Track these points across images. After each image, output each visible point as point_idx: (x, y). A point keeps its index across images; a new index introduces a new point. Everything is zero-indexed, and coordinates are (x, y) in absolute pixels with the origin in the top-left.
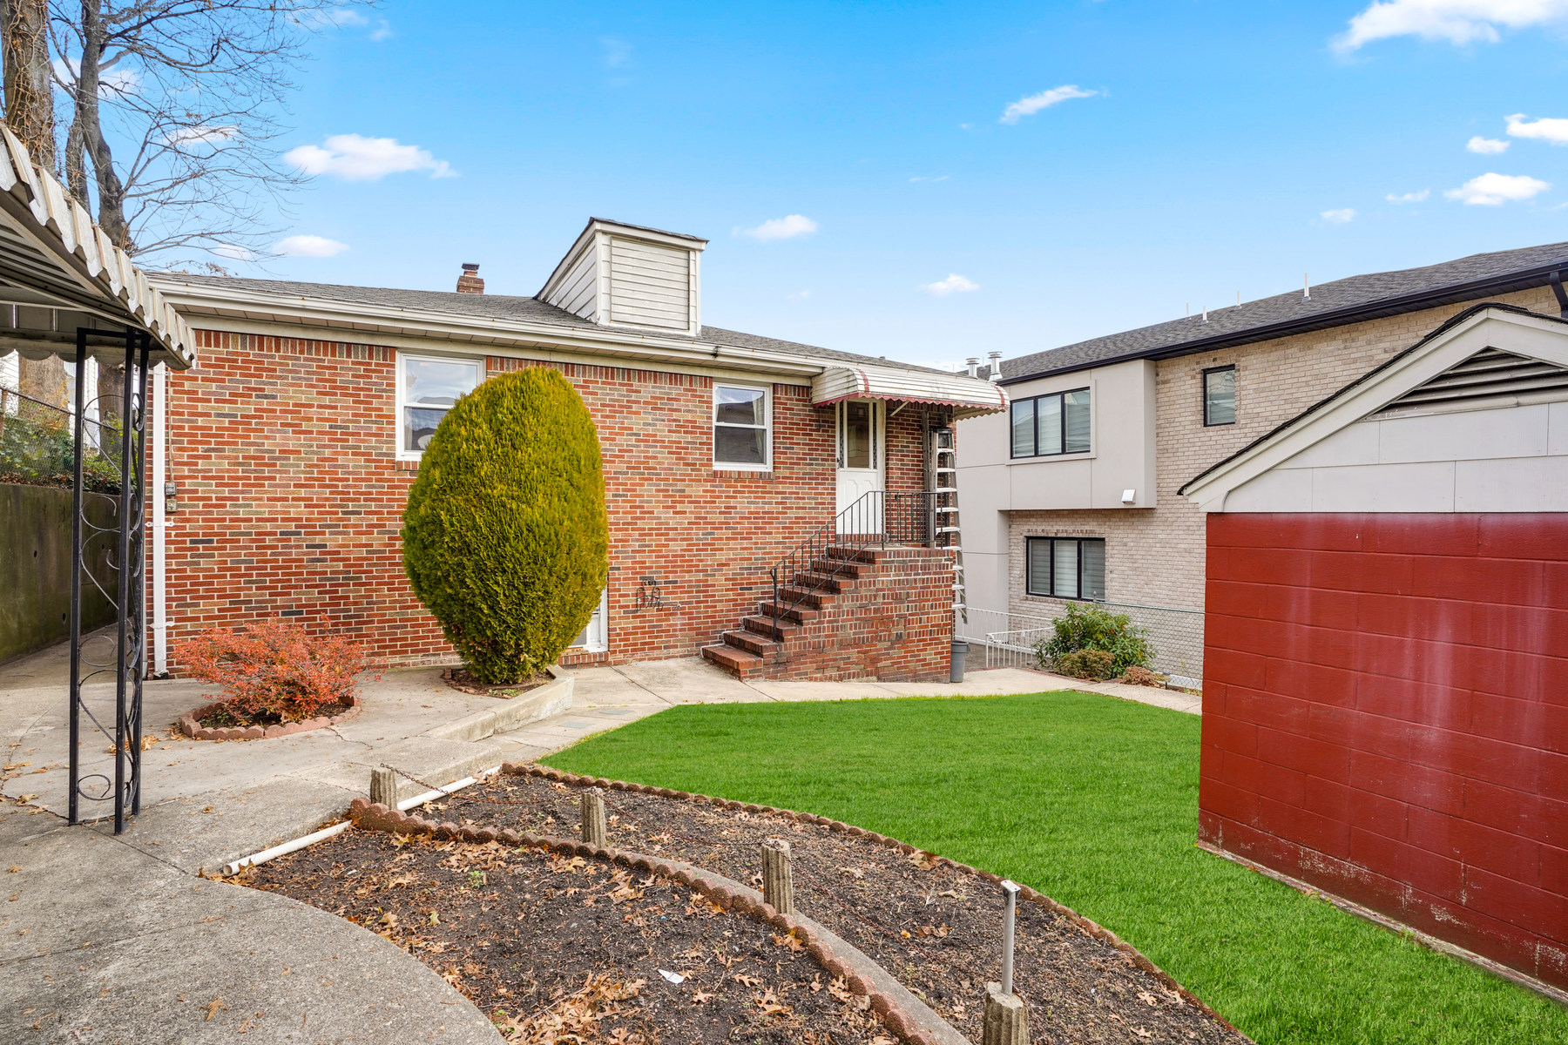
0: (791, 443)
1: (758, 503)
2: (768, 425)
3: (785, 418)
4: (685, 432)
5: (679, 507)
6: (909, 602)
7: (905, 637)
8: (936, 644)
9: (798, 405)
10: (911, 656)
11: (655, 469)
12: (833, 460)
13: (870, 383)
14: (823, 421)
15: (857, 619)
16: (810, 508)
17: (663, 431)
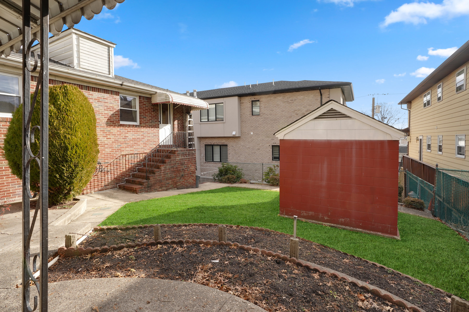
0: (145, 116)
1: (135, 135)
2: (138, 109)
3: (143, 107)
4: (110, 111)
5: (109, 137)
6: (185, 165)
7: (184, 176)
8: (192, 177)
9: (147, 103)
10: (186, 181)
11: (99, 123)
12: (158, 122)
13: (173, 99)
14: (155, 109)
15: (171, 171)
16: (151, 137)
17: (102, 110)
